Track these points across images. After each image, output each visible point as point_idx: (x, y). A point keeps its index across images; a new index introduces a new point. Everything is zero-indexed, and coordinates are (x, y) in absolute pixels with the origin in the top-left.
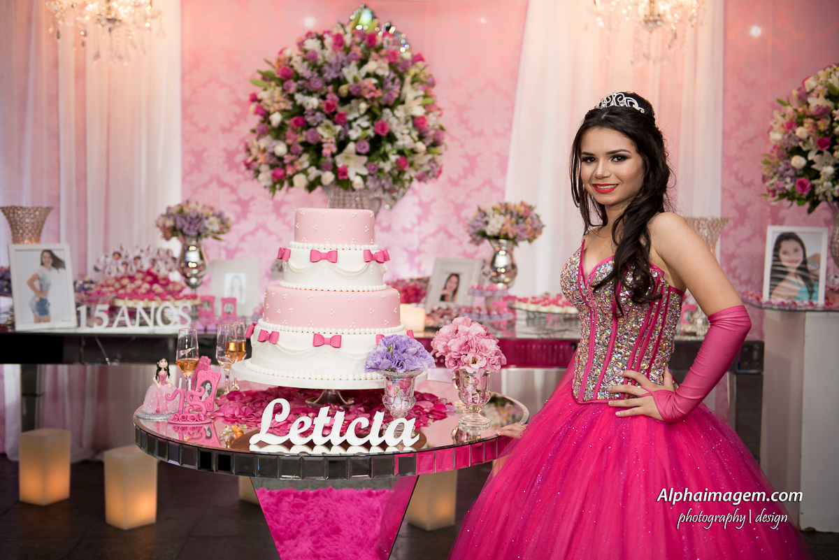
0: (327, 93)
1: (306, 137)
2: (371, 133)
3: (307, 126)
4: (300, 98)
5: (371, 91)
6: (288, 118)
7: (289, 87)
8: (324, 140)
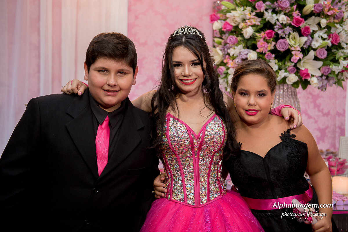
0: (292, 11)
1: (275, 46)
2: (329, 43)
3: (277, 38)
4: (269, 16)
5: (329, 10)
6: (258, 31)
7: (260, 7)
8: (292, 49)
